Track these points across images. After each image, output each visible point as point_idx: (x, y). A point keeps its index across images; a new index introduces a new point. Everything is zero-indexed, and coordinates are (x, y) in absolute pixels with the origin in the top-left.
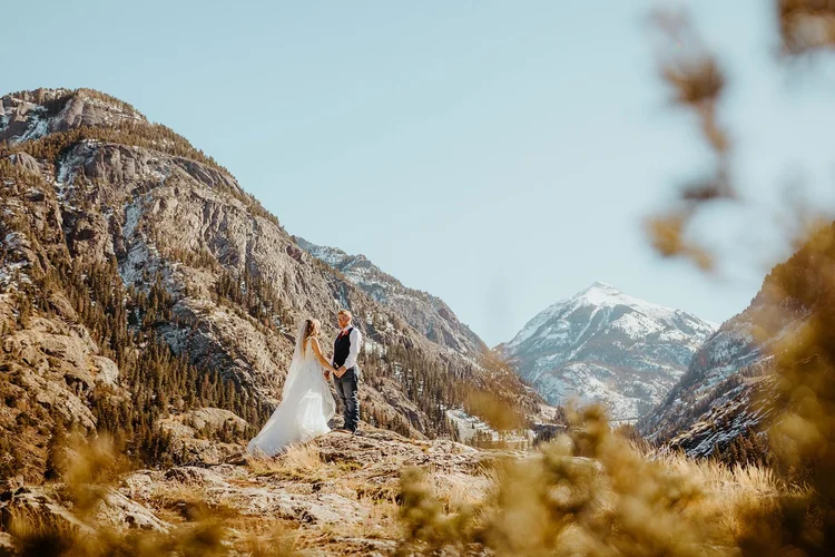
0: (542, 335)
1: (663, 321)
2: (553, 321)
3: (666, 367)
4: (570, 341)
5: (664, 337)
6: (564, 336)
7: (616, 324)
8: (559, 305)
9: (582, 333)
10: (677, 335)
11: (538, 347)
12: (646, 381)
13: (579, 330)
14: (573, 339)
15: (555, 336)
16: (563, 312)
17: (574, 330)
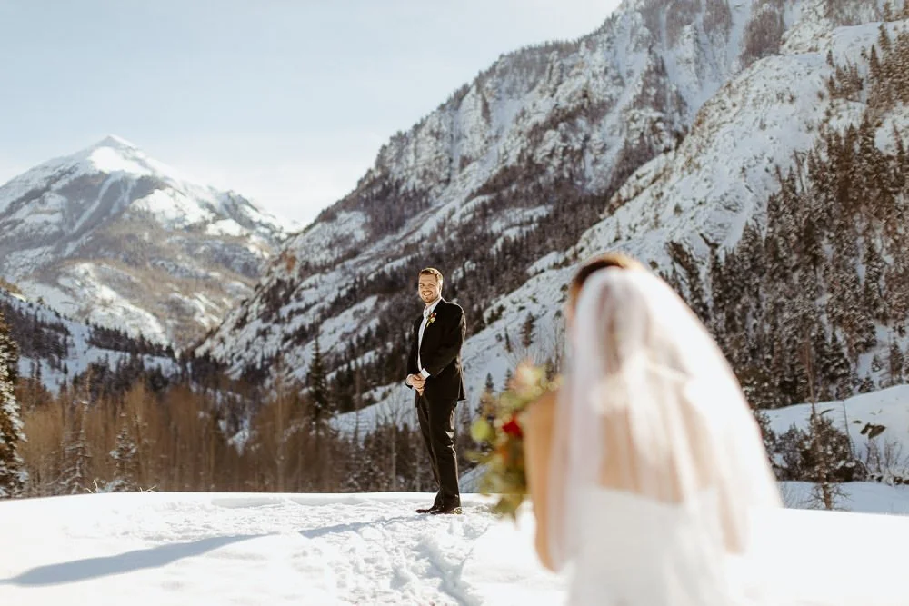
0: (18, 216)
1: (210, 208)
2: (35, 195)
3: (215, 275)
4: (65, 228)
5: (212, 230)
6: (56, 218)
7: (140, 204)
8: (45, 168)
9: (85, 217)
10: (231, 227)
11: (10, 234)
12: (186, 293)
13: (81, 211)
14: (72, 225)
15: (40, 219)
16: (54, 179)
17: (73, 211)
